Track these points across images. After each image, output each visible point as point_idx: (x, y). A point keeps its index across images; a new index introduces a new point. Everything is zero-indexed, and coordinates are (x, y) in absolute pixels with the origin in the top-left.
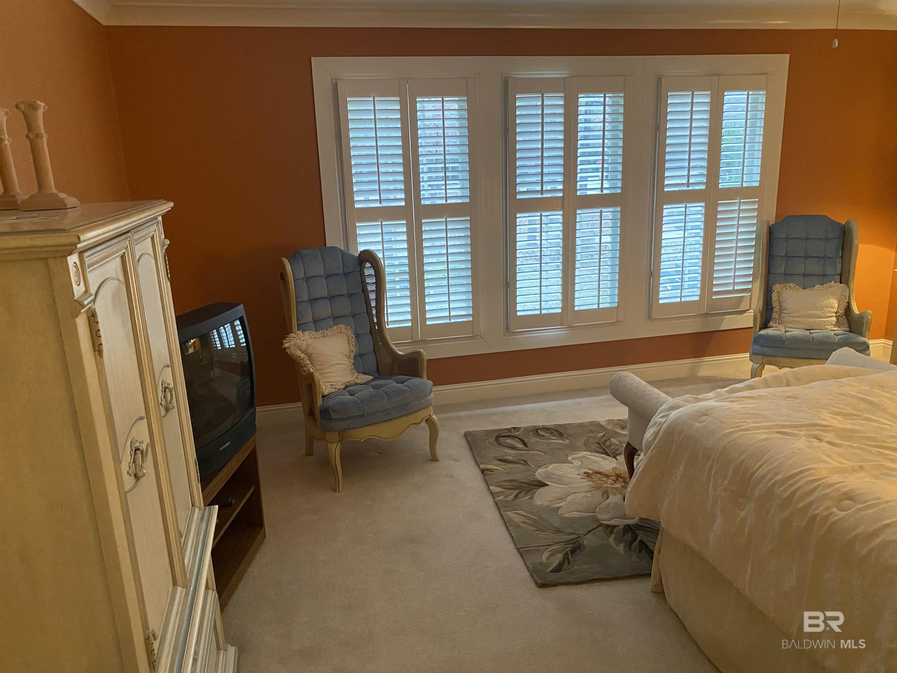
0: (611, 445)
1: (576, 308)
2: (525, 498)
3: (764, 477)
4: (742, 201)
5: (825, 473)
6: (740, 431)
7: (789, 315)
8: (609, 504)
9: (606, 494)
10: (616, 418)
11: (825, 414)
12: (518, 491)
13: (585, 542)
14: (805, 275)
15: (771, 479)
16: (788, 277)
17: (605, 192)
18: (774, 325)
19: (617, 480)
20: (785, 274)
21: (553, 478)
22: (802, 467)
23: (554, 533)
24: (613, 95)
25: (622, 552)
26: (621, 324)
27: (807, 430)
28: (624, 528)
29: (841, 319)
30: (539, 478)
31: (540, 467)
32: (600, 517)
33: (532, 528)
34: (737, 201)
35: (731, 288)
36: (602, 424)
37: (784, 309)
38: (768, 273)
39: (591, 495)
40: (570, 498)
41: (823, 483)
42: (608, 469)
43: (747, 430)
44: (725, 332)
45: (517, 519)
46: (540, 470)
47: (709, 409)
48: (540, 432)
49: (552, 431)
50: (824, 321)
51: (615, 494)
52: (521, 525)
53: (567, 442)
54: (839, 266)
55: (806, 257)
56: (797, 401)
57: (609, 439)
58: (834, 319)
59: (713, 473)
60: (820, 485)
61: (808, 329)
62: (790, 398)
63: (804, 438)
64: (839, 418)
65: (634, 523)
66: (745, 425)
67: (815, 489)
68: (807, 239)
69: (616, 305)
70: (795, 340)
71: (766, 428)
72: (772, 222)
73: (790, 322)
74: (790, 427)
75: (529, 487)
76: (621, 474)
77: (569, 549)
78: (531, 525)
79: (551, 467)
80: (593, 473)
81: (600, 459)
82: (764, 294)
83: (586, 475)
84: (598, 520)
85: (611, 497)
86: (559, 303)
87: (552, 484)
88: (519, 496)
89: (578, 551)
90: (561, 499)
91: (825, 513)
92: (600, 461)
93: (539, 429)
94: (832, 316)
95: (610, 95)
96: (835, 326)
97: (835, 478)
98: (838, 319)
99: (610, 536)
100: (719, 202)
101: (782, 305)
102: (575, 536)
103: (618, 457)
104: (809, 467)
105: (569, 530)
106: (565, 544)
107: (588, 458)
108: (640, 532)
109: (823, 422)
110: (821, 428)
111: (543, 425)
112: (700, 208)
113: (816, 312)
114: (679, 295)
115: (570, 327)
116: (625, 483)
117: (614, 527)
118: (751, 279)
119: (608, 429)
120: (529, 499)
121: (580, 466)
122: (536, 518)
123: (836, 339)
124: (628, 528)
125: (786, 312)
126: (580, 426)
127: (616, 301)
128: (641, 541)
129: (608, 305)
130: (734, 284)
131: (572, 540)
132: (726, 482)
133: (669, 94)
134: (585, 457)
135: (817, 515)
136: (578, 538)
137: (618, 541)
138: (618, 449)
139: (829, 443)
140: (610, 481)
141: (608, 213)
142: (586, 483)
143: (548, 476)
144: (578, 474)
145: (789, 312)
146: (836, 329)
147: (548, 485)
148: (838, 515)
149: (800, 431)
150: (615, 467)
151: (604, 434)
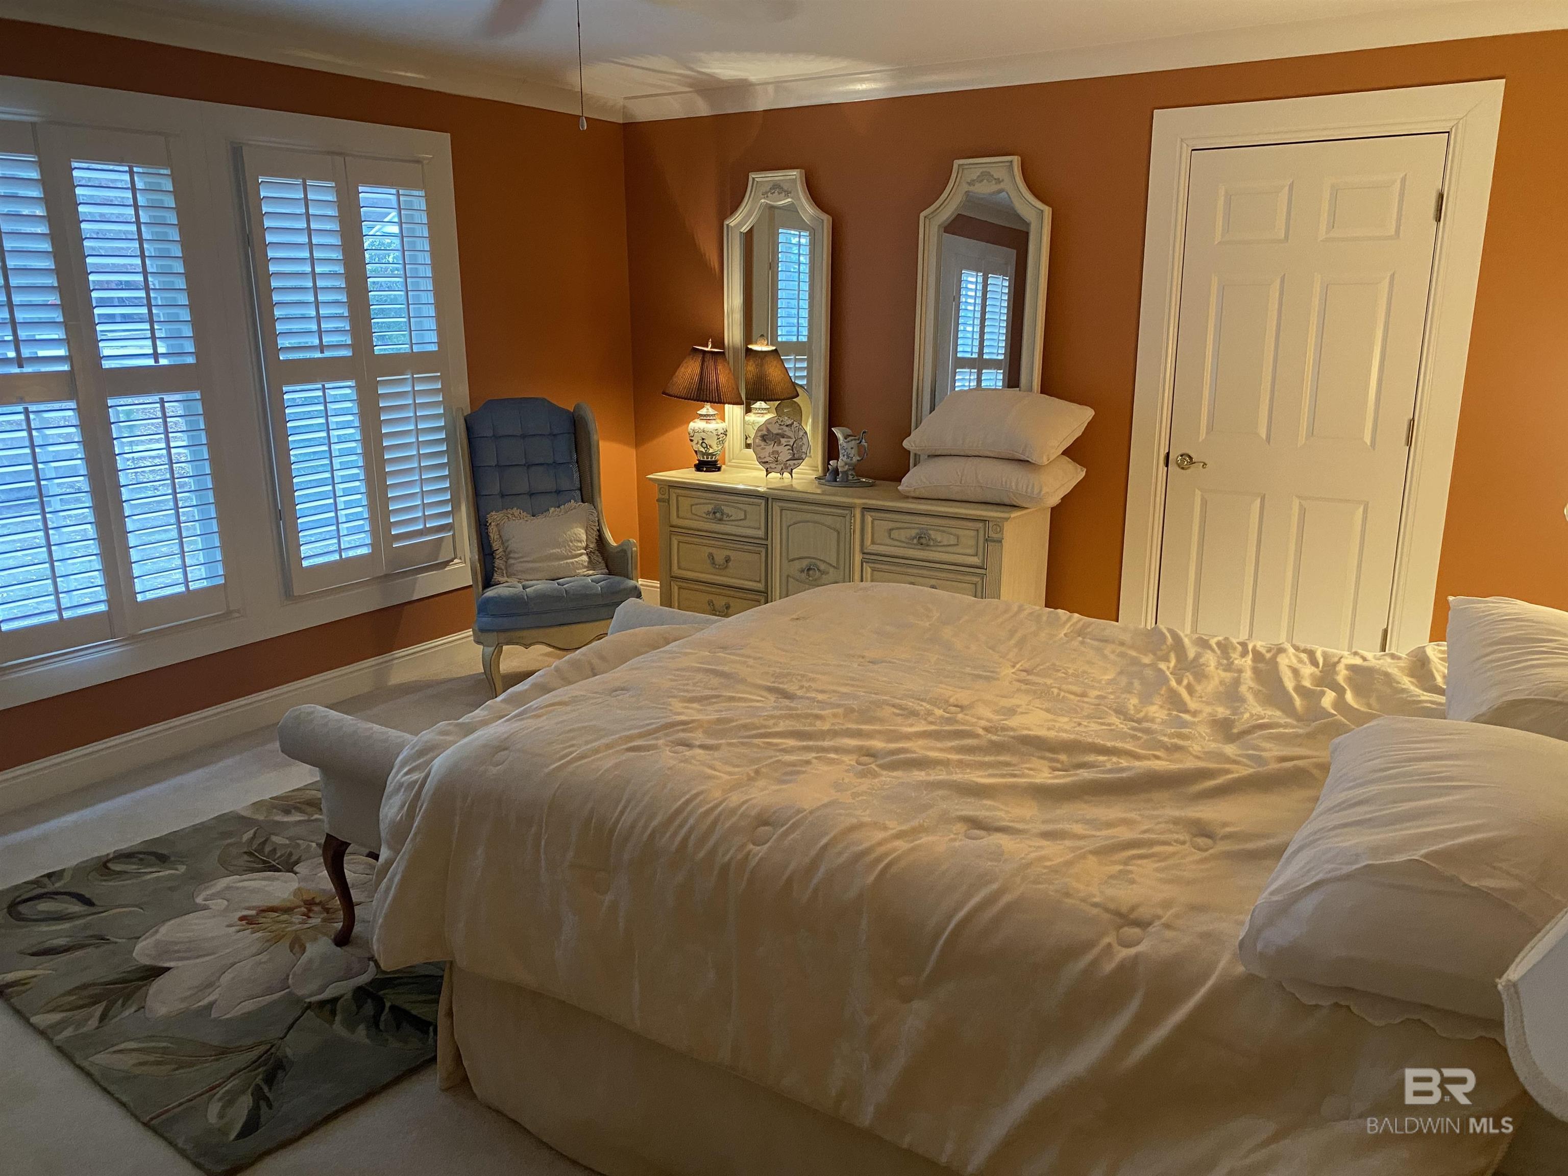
0: (274, 850)
1: (140, 598)
2: (127, 1013)
3: (632, 827)
4: (415, 376)
5: (717, 794)
6: (570, 762)
7: (522, 560)
8: (311, 961)
9: (297, 945)
10: (267, 797)
11: (677, 705)
12: (104, 1003)
13: (289, 1052)
14: (531, 495)
15: (645, 827)
16: (507, 498)
17: (163, 362)
18: (501, 579)
19: (310, 910)
20: (503, 496)
21: (178, 951)
22: (685, 794)
23: (217, 1060)
24: (145, 170)
25: (367, 1041)
26: (237, 615)
27: (666, 735)
28: (353, 995)
29: (594, 557)
30: (147, 961)
31: (139, 938)
32: (300, 992)
33: (163, 1068)
34: (408, 376)
35: (421, 527)
36: (244, 813)
37: (510, 552)
38: (476, 496)
39: (268, 957)
40: (226, 978)
41: (724, 810)
42: (286, 896)
43: (582, 757)
44: (421, 603)
45: (125, 1062)
46: (140, 946)
47: (508, 737)
48: (111, 866)
49: (141, 856)
50: (572, 563)
51: (315, 939)
52: (137, 1071)
53: (182, 869)
54: (576, 476)
55: (529, 466)
56: (630, 693)
57: (266, 840)
58: (585, 558)
59: (543, 843)
60: (720, 814)
61: (555, 577)
62: (616, 691)
63: (668, 748)
64: (695, 705)
65: (370, 979)
66: (576, 751)
67: (715, 823)
68: (523, 436)
69: (221, 581)
70: (543, 598)
71: (608, 746)
72: (468, 411)
73: (523, 572)
74: (641, 736)
75: (124, 988)
76: (313, 898)
77: (260, 1077)
78: (158, 1063)
79: (164, 929)
80: (257, 914)
81: (264, 883)
82: (477, 531)
83: (244, 922)
84: (299, 1000)
85: (308, 945)
86: (101, 593)
87: (180, 964)
88: (111, 1013)
89: (280, 1074)
90: (209, 985)
91: (739, 857)
92: (265, 886)
93: (109, 861)
94: (581, 555)
95: (140, 170)
96: (588, 568)
97: (735, 799)
98: (589, 558)
99: (334, 1020)
100: (378, 379)
101: (508, 547)
102: (263, 1048)
103: (296, 869)
104: (694, 792)
105: (249, 1041)
106: (251, 1071)
107: (237, 888)
108: (386, 991)
109: (683, 718)
110: (682, 727)
111: (114, 852)
112: (348, 391)
113: (559, 551)
114: (336, 547)
115: (133, 638)
116: (328, 913)
117: (334, 1001)
118: (449, 509)
119: (257, 820)
120: (136, 1011)
121: (226, 909)
122: (164, 1044)
123: (597, 588)
124: (361, 993)
125: (516, 555)
126: (198, 829)
127: (221, 572)
128: (393, 1008)
129: (205, 584)
130: (425, 518)
131: (260, 1057)
132: (570, 854)
133: (260, 181)
134: (232, 887)
135: (728, 864)
136: (270, 1049)
137: (351, 1026)
138: (291, 854)
139: (702, 747)
140: (297, 918)
141: (175, 404)
142: (250, 939)
143: (165, 949)
144: (228, 926)
145: (520, 555)
146: (591, 572)
147: (168, 969)
148: (756, 855)
149: (657, 739)
150: (299, 889)
151: (255, 833)
